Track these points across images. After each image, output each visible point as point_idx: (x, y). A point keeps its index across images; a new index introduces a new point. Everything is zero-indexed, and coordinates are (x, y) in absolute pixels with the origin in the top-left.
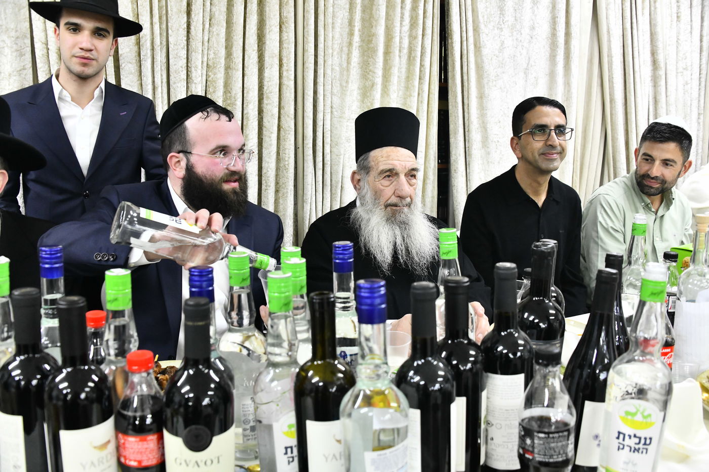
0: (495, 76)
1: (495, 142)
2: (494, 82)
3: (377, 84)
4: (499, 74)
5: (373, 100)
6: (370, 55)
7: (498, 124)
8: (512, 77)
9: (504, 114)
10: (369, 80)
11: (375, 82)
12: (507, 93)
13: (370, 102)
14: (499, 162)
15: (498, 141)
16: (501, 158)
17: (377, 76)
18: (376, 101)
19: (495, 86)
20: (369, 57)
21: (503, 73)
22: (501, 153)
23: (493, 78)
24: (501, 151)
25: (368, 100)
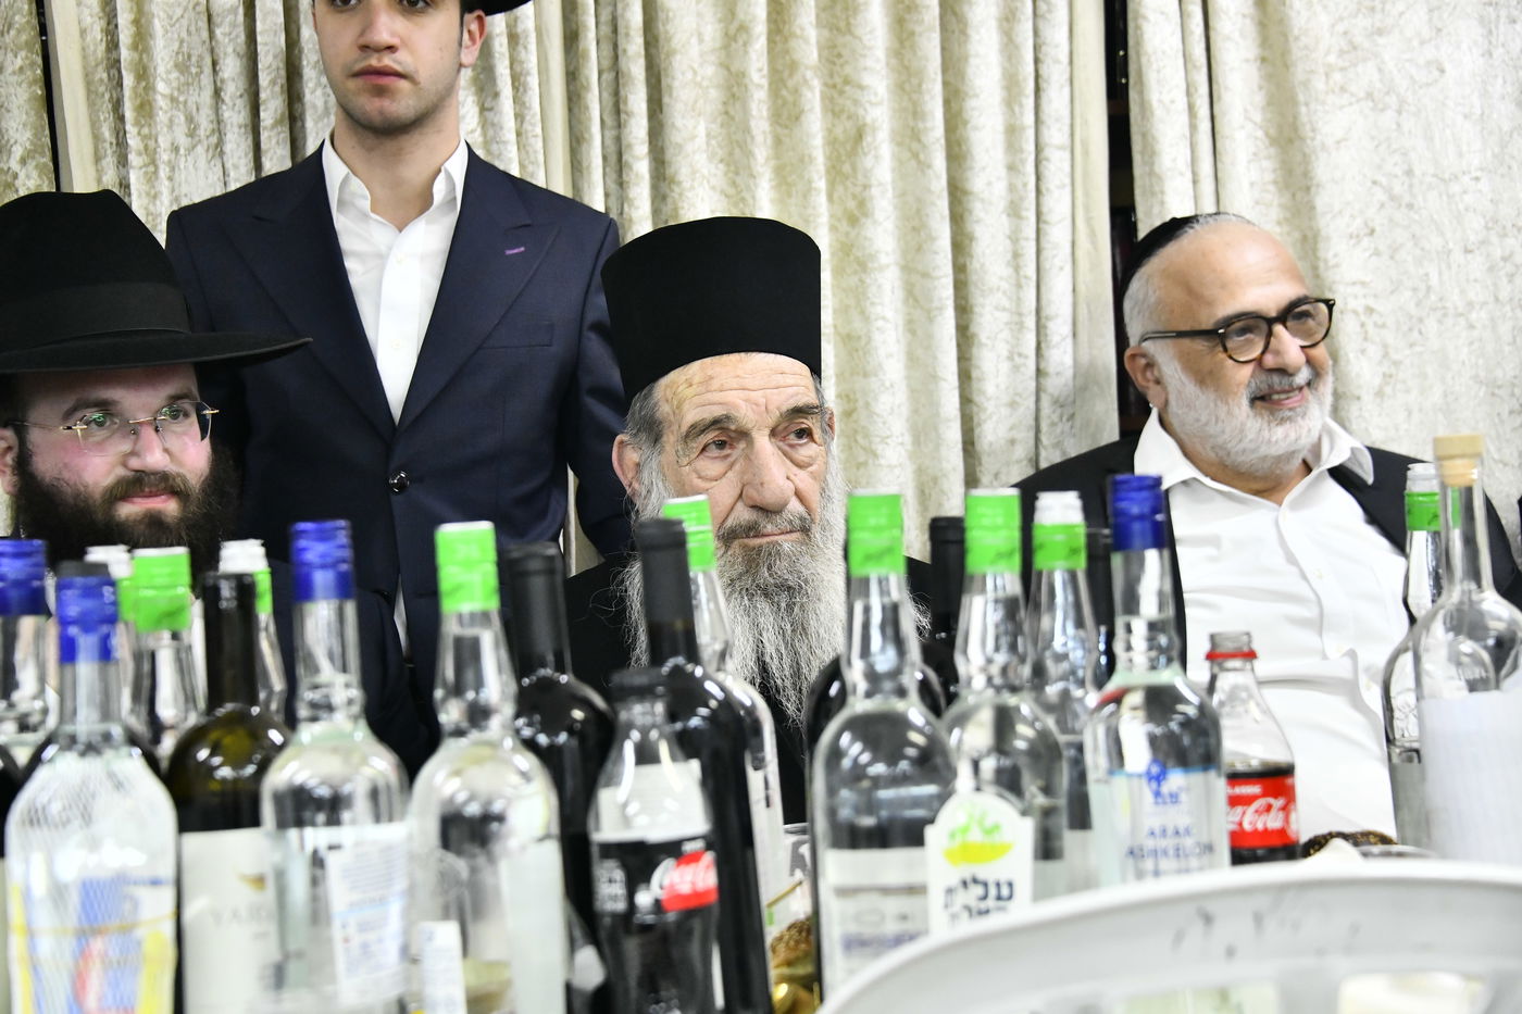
0: (1342, 53)
1: (1355, 312)
2: (1337, 77)
3: (874, 130)
4: (1358, 40)
5: (866, 187)
6: (842, 25)
7: (1366, 241)
8: (1422, 43)
9: (1392, 198)
10: (844, 116)
11: (869, 120)
12: (1399, 112)
13: (854, 196)
14: (1380, 394)
15: (1370, 310)
16: (1387, 376)
17: (873, 99)
18: (875, 191)
19: (1343, 89)
20: (838, 29)
21: (1380, 32)
22: (1386, 355)
23: (1332, 59)
24: (1385, 346)
25: (846, 189)
